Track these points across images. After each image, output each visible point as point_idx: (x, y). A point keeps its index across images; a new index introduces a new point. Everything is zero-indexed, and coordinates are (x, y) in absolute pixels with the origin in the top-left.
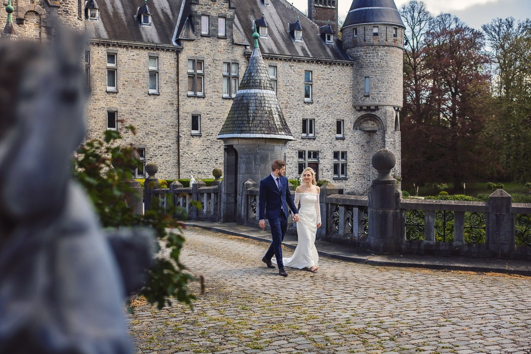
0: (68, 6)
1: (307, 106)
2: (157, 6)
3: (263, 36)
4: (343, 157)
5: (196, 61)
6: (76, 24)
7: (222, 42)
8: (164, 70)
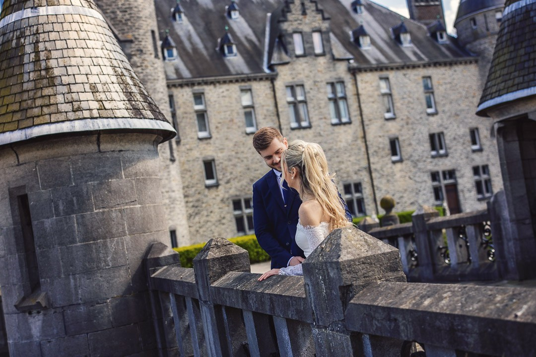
0: (141, 44)
1: (432, 119)
2: (239, 34)
3: (366, 45)
4: (484, 173)
5: (295, 87)
6: (154, 64)
7: (322, 60)
8: (260, 103)
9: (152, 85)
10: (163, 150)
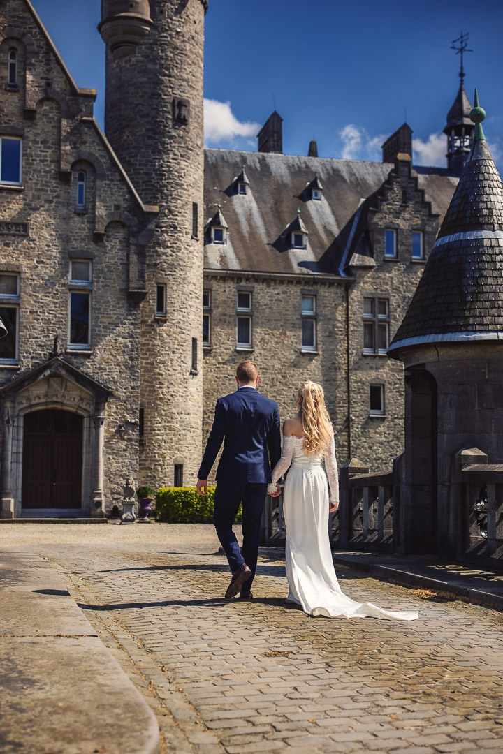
0: (176, 219)
2: (316, 221)
5: (377, 300)
6: (189, 246)
8: (326, 315)
9: (182, 273)
10: (183, 359)
